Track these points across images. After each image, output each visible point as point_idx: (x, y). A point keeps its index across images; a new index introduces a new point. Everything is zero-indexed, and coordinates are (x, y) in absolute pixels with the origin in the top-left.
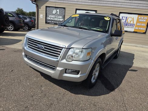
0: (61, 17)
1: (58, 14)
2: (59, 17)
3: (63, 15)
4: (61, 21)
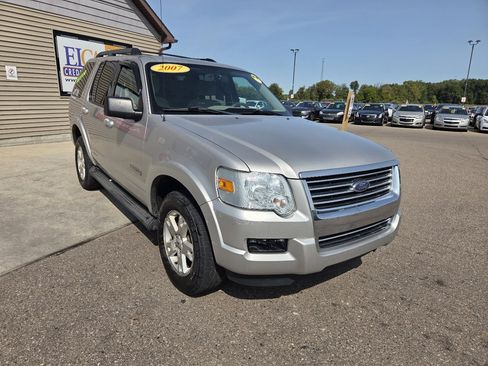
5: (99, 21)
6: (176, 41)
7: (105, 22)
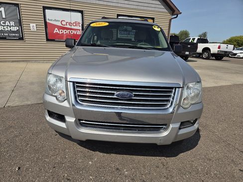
0: (12, 23)
1: (4, 16)
2: (7, 23)
3: (15, 19)
4: (14, 32)
5: (139, 7)
6: (181, 13)
7: (142, 8)
